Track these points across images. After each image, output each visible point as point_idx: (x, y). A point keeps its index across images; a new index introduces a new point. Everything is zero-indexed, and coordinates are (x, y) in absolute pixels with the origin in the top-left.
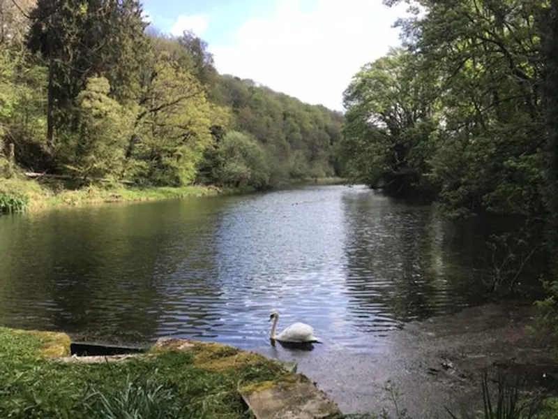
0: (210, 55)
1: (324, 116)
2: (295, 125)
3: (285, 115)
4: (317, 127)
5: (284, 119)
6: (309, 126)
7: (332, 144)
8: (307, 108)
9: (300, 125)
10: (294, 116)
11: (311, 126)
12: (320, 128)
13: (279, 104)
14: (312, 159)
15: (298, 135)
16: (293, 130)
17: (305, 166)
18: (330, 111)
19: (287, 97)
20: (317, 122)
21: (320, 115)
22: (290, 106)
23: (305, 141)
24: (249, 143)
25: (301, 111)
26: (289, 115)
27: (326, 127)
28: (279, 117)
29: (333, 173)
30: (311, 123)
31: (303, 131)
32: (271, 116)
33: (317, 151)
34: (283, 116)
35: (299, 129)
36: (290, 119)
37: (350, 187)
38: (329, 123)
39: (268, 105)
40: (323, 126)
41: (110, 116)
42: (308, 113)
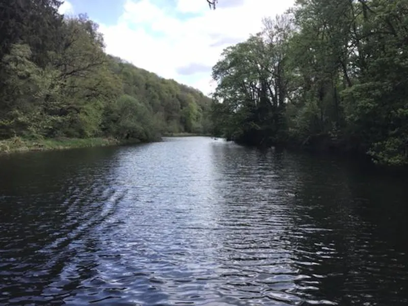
0: (101, 35)
1: (176, 87)
2: (156, 94)
3: (147, 86)
4: (171, 95)
5: (146, 89)
6: (165, 95)
7: (182, 108)
8: (163, 81)
9: (159, 94)
10: (153, 86)
11: (167, 94)
12: (173, 96)
13: (142, 77)
14: (168, 119)
15: (158, 101)
16: (154, 97)
17: (165, 124)
18: (179, 84)
19: (148, 72)
20: (171, 91)
21: (173, 87)
22: (150, 79)
23: (163, 106)
24: (139, 104)
25: (159, 83)
26: (150, 86)
27: (177, 96)
28: (143, 87)
29: (183, 129)
30: (167, 92)
31: (161, 98)
32: (136, 86)
33: (171, 113)
34: (145, 86)
35: (158, 97)
36: (151, 88)
37: (215, 139)
38: (179, 92)
39: (135, 77)
40: (175, 95)
41: (32, 78)
42: (163, 85)
